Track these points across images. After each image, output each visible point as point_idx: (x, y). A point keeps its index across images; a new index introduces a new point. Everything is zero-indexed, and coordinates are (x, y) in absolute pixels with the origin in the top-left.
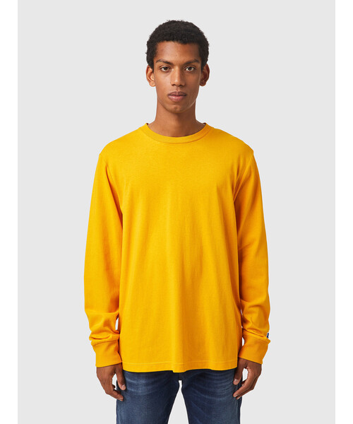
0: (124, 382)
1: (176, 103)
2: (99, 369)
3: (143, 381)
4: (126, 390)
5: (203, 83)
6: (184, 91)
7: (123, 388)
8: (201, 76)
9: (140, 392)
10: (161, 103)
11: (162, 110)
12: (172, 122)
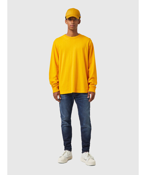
0: (60, 97)
1: (72, 27)
2: (54, 93)
3: (65, 96)
4: (61, 99)
5: (79, 24)
6: (74, 25)
7: (60, 98)
8: (78, 22)
9: (64, 98)
10: (69, 28)
11: (69, 30)
12: (71, 33)
